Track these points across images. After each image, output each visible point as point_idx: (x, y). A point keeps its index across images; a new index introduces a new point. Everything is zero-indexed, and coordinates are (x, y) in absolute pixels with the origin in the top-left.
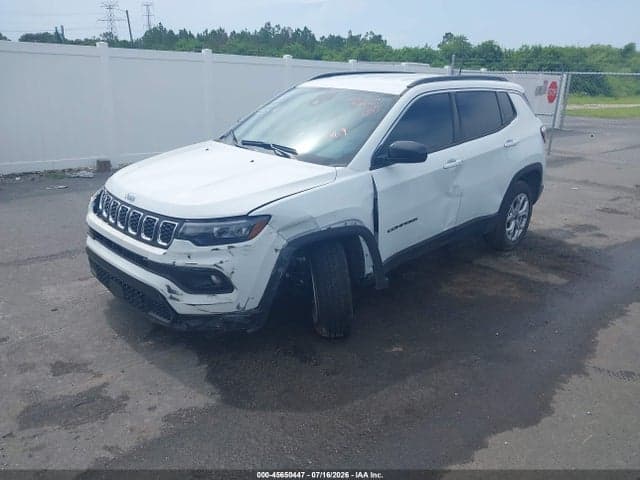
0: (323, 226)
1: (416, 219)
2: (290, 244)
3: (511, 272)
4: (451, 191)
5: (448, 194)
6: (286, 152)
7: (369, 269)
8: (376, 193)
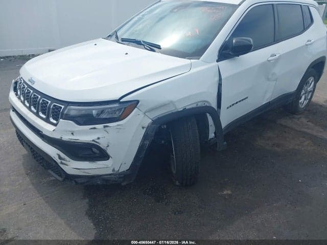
0: (180, 107)
1: (247, 98)
2: (154, 122)
3: (302, 130)
4: (270, 77)
5: (268, 79)
6: (153, 47)
7: (212, 135)
8: (220, 79)
